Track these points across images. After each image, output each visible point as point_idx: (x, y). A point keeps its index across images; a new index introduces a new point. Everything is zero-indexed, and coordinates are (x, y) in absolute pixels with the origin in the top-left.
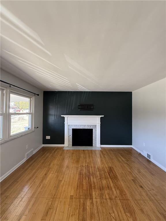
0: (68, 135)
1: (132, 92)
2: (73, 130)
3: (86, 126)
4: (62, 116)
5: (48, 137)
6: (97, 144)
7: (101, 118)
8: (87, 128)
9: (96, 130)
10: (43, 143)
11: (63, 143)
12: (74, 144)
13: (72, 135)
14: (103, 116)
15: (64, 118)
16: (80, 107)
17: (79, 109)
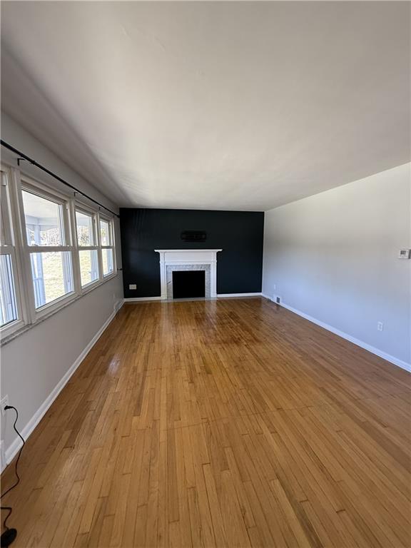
0: (166, 280)
1: (263, 213)
2: (174, 273)
3: (194, 267)
4: (156, 251)
5: (133, 287)
6: (212, 293)
7: (218, 253)
8: (196, 270)
9: (210, 272)
10: (126, 296)
11: (159, 294)
12: (176, 296)
13: (172, 282)
14: (221, 250)
15: (158, 253)
16: (184, 236)
17: (183, 239)
